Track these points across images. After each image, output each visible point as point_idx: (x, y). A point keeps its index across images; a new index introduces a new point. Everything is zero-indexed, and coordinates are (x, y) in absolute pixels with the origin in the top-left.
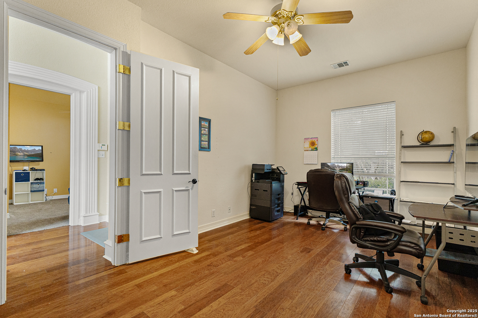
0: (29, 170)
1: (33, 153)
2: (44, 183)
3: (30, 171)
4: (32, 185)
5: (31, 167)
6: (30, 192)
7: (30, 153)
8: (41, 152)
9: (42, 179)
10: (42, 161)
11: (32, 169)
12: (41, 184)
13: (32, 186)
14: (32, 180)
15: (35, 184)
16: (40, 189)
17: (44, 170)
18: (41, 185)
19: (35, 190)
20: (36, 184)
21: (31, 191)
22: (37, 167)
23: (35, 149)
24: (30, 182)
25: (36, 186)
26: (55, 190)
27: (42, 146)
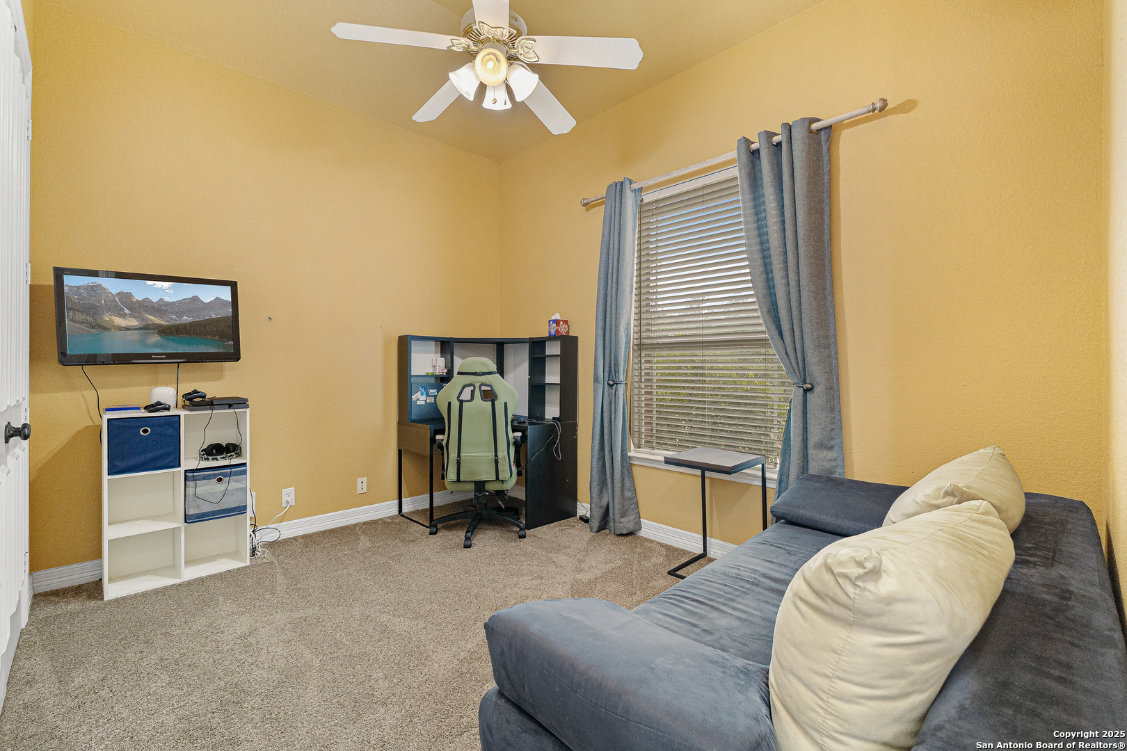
0: (180, 403)
1: (186, 319)
2: (244, 472)
3: (184, 407)
4: (191, 484)
5: (187, 388)
6: (179, 523)
7: (174, 319)
8: (229, 311)
9: (233, 449)
10: (235, 356)
11: (195, 401)
12: (230, 475)
13: (190, 491)
14: (190, 459)
15: (204, 478)
16: (229, 503)
17: (242, 403)
18: (233, 484)
19: (206, 508)
20: (209, 477)
21: (187, 518)
22: (212, 389)
23: (195, 299)
24: (182, 469)
25: (209, 489)
26: (288, 495)
27: (233, 285)
